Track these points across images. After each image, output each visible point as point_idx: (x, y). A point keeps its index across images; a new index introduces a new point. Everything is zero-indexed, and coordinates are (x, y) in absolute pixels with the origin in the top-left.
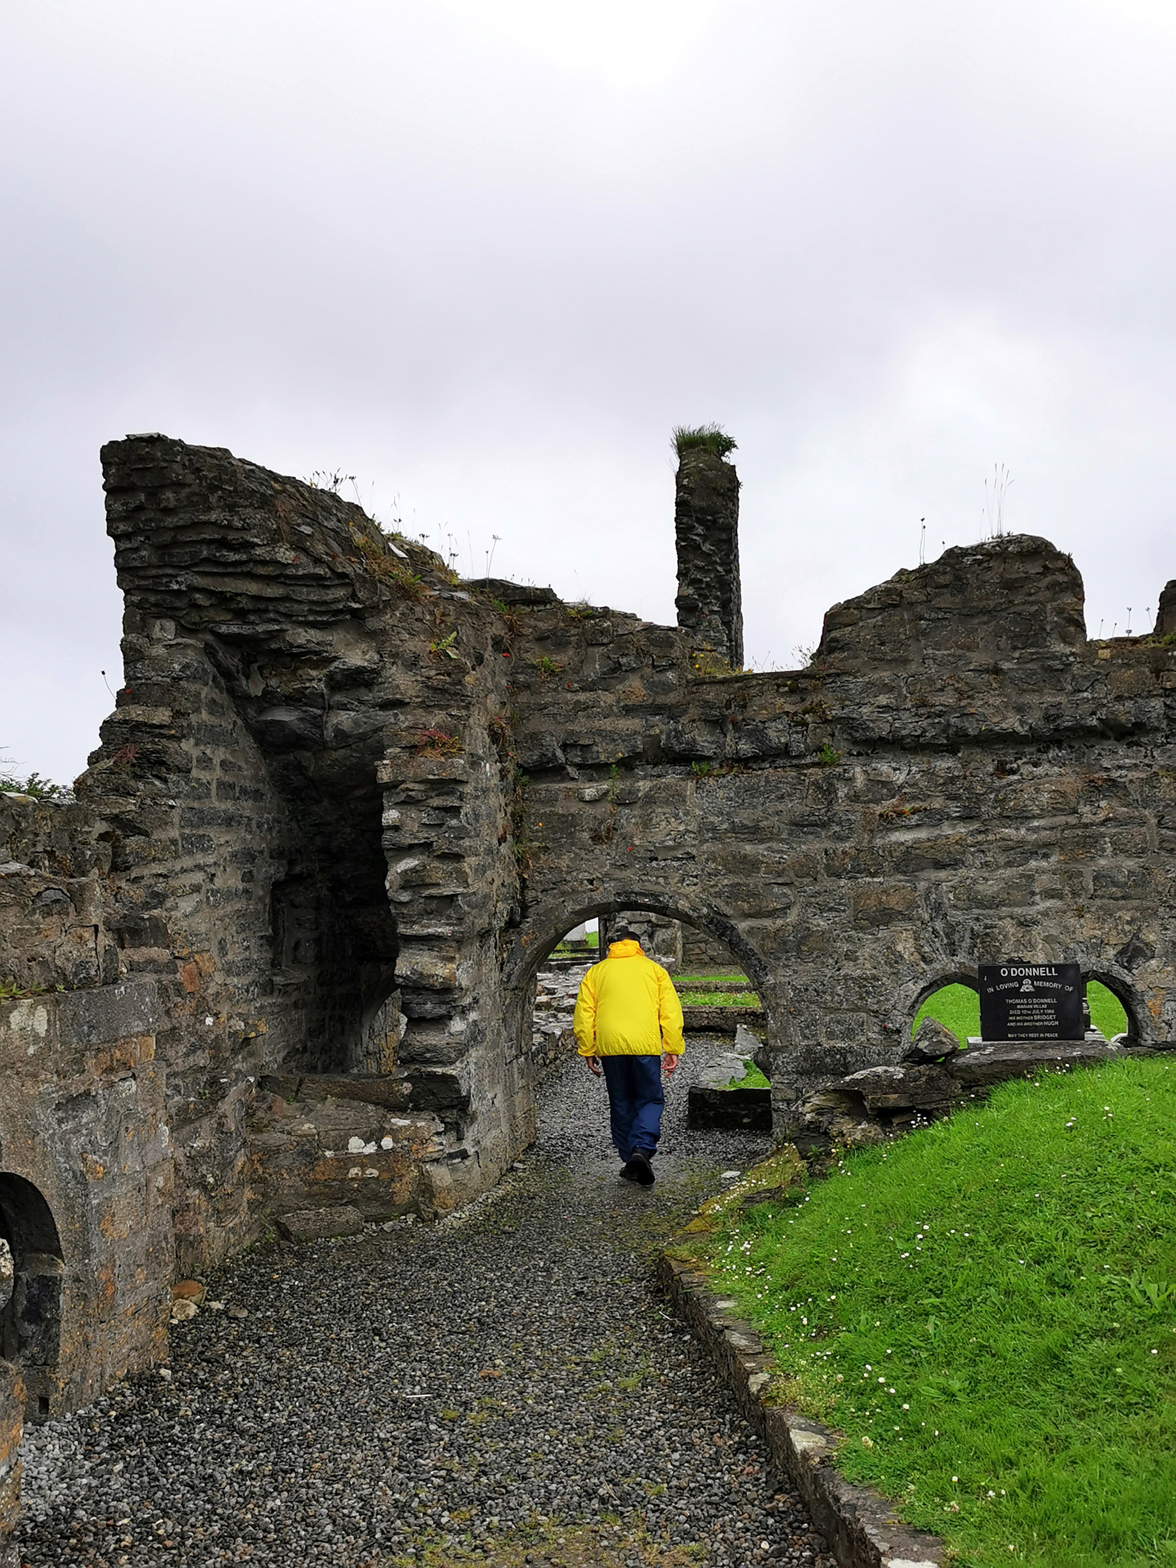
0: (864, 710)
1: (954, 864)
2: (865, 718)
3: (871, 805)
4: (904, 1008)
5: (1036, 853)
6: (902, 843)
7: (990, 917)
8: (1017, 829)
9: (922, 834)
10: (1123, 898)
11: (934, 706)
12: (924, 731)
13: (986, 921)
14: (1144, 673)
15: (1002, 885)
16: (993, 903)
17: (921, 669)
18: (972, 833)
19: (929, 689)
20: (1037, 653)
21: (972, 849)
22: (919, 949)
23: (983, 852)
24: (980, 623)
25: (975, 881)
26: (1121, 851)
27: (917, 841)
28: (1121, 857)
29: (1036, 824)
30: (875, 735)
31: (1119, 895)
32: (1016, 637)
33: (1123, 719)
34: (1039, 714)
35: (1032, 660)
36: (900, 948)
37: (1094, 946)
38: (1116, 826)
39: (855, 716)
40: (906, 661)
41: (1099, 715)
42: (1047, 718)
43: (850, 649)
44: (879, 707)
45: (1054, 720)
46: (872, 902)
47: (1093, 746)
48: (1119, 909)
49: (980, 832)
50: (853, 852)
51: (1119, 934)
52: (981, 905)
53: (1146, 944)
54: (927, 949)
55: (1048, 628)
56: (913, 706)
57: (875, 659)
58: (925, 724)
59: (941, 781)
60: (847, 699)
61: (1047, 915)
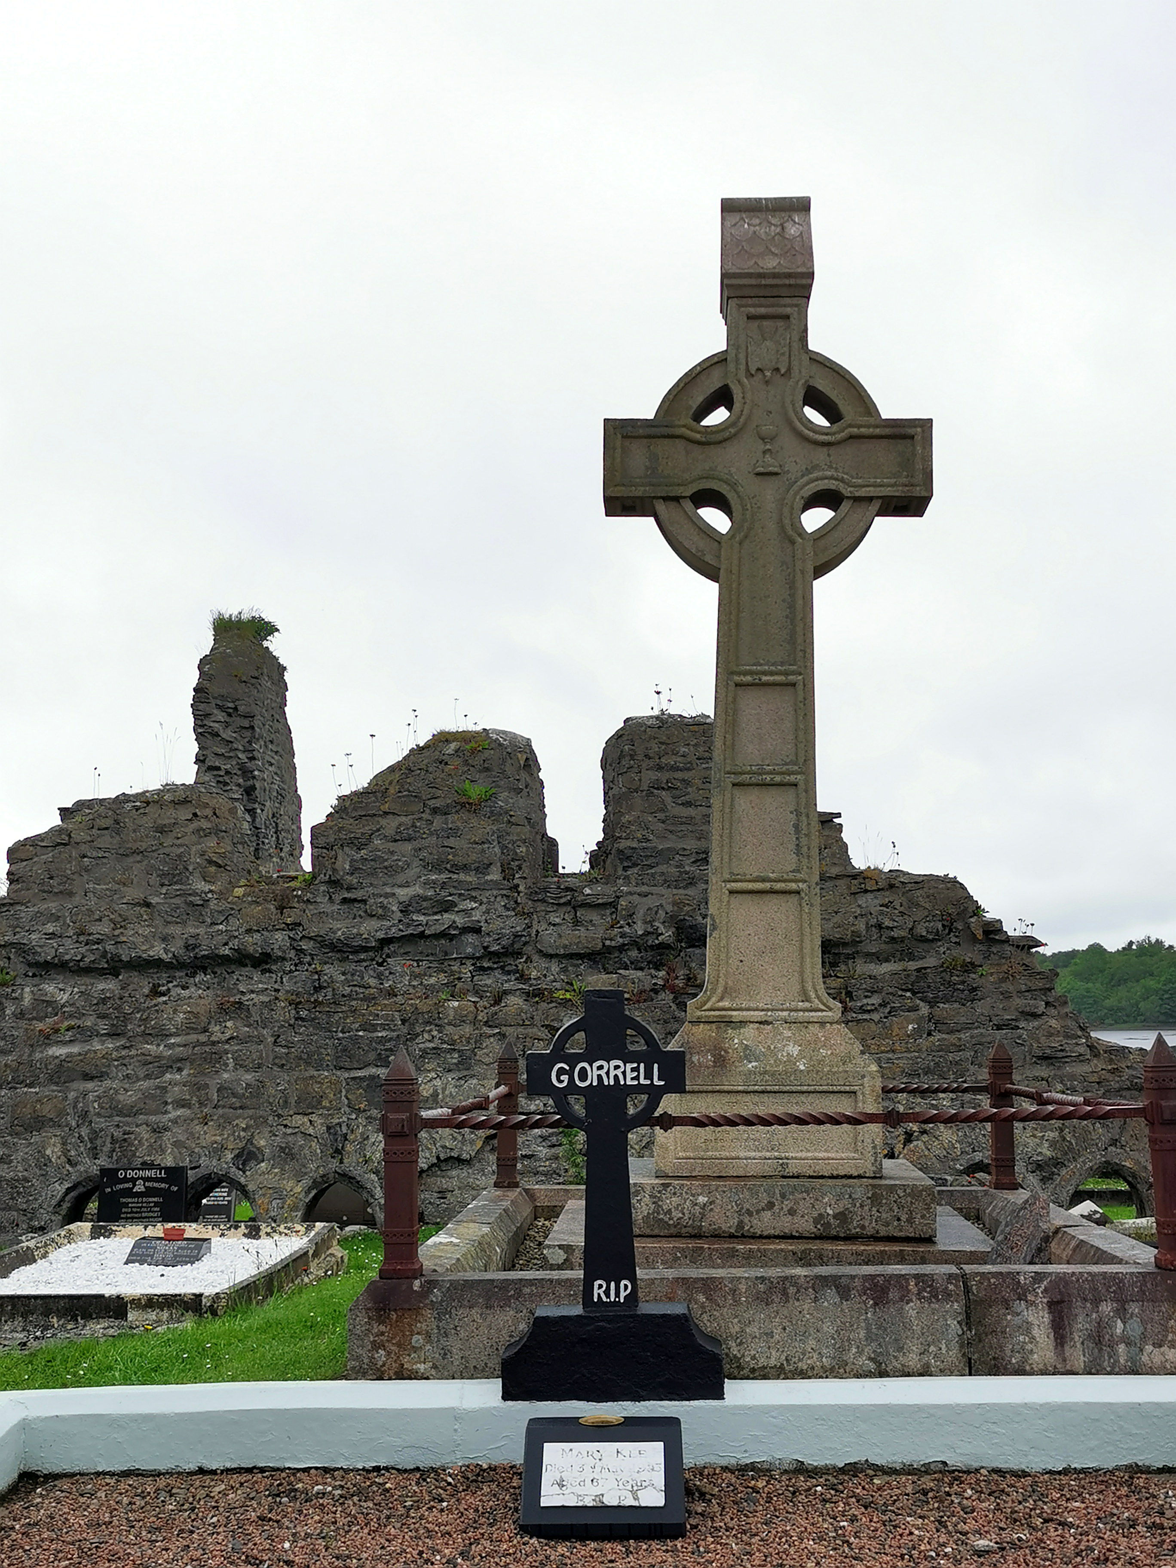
0: (33, 936)
1: (100, 1076)
2: (34, 943)
3: (34, 1022)
4: (49, 1206)
5: (171, 1067)
6: (57, 1057)
7: (128, 1124)
8: (159, 1045)
9: (75, 1049)
10: (241, 1108)
11: (92, 934)
12: (83, 957)
13: (125, 1128)
14: (270, 910)
15: (140, 1095)
16: (131, 1112)
17: (83, 901)
18: (117, 1049)
19: (88, 919)
20: (180, 889)
21: (116, 1063)
22: (65, 1152)
23: (125, 1065)
24: (135, 862)
25: (117, 1092)
26: (241, 1066)
27: (69, 1055)
28: (241, 1071)
29: (173, 1041)
30: (42, 960)
31: (238, 1105)
32: (163, 875)
33: (251, 950)
34: (180, 943)
35: (177, 896)
36: (48, 1152)
37: (216, 1150)
38: (238, 1044)
39: (25, 942)
40: (71, 894)
41: (231, 945)
42: (187, 947)
43: (24, 882)
44: (46, 934)
45: (193, 949)
46: (28, 1110)
47: (233, 972)
48: (237, 1118)
49: (125, 1048)
50: (14, 1064)
51: (235, 1140)
52: (121, 1113)
53: (258, 1149)
54: (73, 1153)
55: (191, 868)
56: (74, 934)
57: (44, 892)
58: (83, 950)
59: (95, 1002)
60: (18, 926)
61: (177, 1123)
